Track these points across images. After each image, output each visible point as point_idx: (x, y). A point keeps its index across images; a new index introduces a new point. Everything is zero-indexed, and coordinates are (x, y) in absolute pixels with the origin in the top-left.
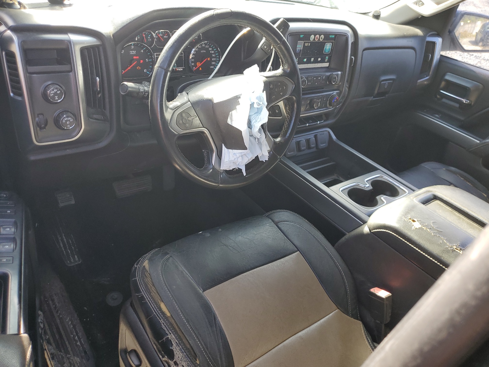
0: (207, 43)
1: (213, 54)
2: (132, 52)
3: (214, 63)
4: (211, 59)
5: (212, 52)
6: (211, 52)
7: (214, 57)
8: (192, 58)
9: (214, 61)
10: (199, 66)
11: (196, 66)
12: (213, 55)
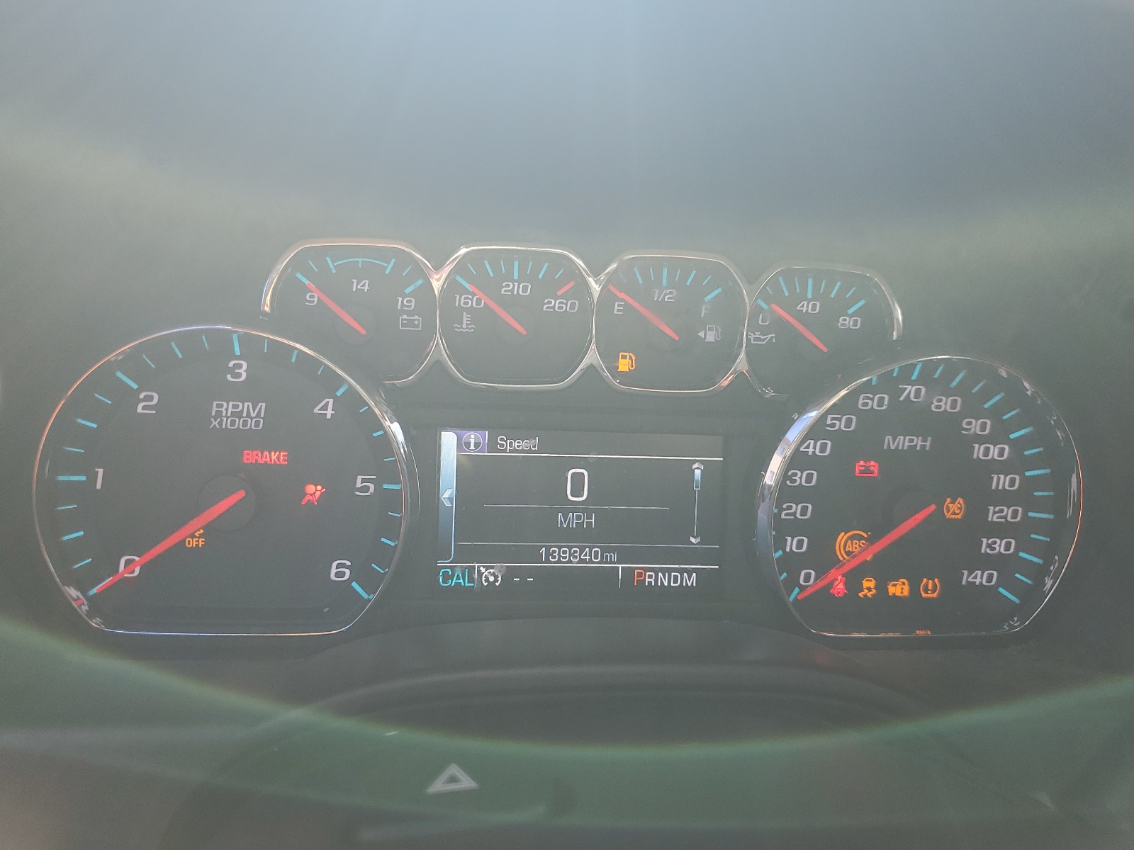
0: (951, 369)
1: (1004, 468)
2: (228, 408)
3: (1000, 546)
4: (976, 510)
5: (987, 451)
6: (978, 451)
7: (1003, 498)
8: (786, 491)
9: (1001, 530)
10: (855, 562)
11: (822, 558)
12: (1002, 482)
